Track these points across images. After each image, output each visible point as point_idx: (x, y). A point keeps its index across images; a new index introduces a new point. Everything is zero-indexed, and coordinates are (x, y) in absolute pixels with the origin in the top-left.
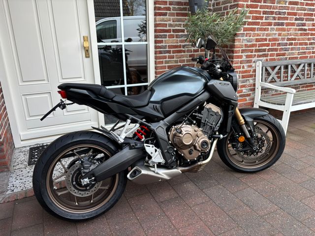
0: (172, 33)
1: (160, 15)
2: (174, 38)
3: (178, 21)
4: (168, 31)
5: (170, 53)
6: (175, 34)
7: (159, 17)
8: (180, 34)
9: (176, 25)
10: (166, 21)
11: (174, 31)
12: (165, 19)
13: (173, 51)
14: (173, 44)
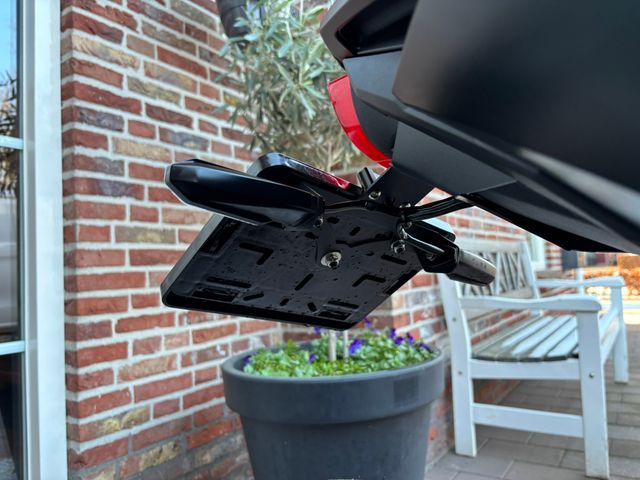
0: (144, 118)
1: (93, 33)
2: (152, 137)
3: (166, 80)
4: (130, 105)
5: (140, 198)
6: (158, 124)
7: (85, 35)
8: (177, 128)
9: (159, 93)
10: (117, 62)
11: (152, 111)
12: (114, 55)
13: (150, 189)
14: (150, 163)
